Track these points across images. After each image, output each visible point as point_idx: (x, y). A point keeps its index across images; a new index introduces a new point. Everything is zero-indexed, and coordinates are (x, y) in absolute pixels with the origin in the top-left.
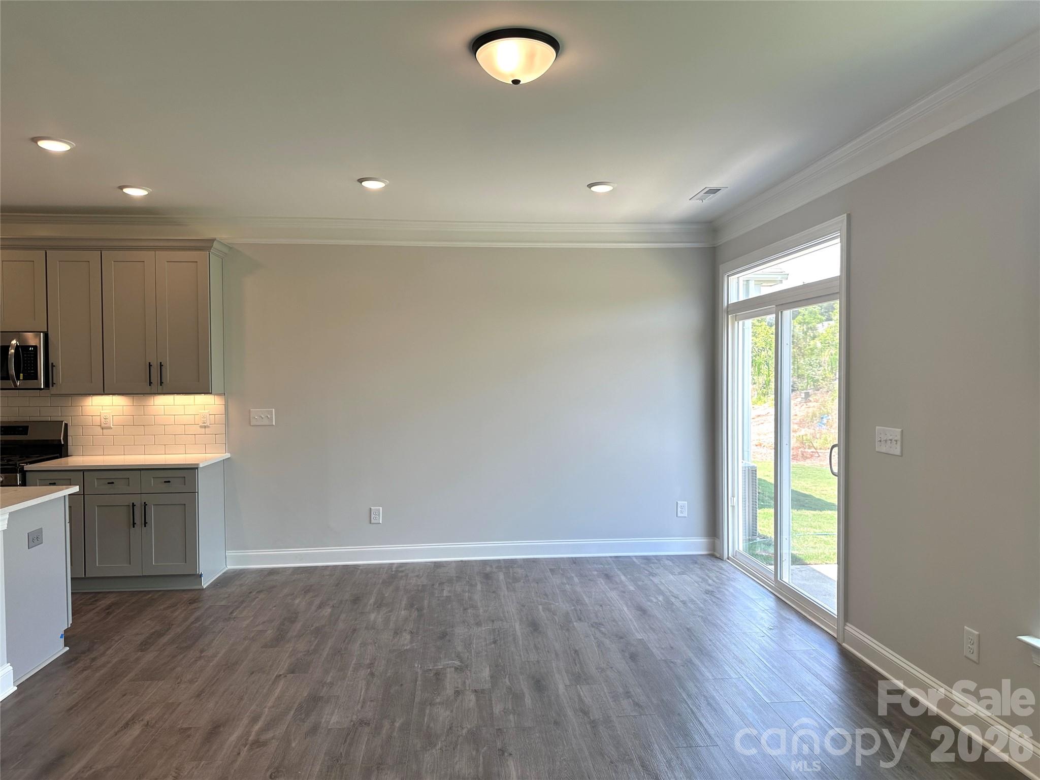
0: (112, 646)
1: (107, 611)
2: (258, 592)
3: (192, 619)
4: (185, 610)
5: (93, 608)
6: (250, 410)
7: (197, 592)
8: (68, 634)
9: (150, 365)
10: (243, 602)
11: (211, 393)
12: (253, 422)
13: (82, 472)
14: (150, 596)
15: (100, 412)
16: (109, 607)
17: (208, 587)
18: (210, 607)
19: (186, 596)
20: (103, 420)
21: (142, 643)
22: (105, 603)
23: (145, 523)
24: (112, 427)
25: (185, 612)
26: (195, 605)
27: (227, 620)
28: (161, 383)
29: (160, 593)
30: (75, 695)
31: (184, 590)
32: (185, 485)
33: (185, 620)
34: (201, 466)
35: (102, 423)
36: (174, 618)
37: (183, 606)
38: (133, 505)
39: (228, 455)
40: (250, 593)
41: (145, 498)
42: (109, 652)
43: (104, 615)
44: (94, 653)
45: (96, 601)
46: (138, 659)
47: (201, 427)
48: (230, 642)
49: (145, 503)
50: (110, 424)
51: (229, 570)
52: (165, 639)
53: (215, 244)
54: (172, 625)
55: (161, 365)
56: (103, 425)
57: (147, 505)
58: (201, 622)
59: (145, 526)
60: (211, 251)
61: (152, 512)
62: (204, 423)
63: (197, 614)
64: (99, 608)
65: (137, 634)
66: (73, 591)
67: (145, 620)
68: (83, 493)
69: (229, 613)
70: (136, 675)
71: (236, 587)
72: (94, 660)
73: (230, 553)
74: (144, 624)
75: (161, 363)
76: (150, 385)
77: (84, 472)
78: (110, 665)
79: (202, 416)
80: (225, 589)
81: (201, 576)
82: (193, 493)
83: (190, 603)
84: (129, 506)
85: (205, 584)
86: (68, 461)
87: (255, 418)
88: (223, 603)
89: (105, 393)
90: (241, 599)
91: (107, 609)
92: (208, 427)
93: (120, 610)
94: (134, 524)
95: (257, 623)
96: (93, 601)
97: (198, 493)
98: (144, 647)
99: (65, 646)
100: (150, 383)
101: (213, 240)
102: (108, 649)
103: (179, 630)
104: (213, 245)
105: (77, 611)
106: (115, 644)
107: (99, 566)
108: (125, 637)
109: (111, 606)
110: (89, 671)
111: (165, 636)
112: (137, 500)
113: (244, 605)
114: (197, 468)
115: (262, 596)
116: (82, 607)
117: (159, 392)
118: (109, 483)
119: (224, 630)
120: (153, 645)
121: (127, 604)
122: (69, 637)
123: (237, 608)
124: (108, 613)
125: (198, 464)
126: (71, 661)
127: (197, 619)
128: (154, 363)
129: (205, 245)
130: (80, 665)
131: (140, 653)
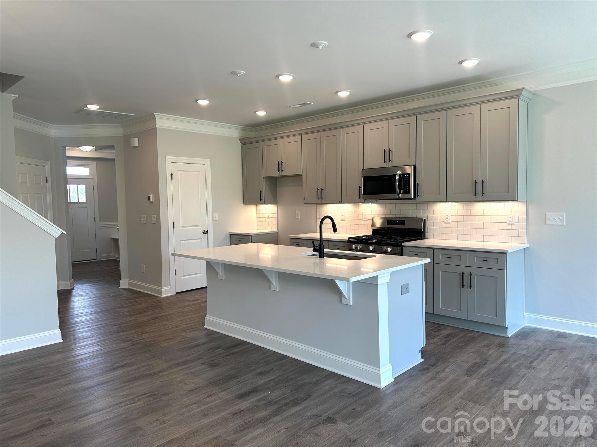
0: (448, 366)
1: (446, 339)
2: (551, 350)
3: (501, 360)
4: (496, 351)
5: (438, 334)
6: (545, 213)
7: (504, 339)
8: (424, 349)
9: (475, 182)
10: (539, 355)
11: (517, 201)
12: (548, 222)
13: (433, 249)
14: (472, 334)
15: (444, 213)
16: (447, 336)
17: (512, 337)
18: (514, 354)
19: (498, 340)
20: (445, 218)
21: (468, 370)
22: (445, 332)
23: (470, 286)
24: (451, 222)
25: (496, 353)
26: (503, 349)
27: (528, 368)
28: (483, 194)
29: (479, 334)
30: (426, 397)
31: (495, 335)
32: (497, 264)
33: (497, 359)
34: (509, 251)
35: (445, 220)
36: (489, 356)
37: (494, 347)
38: (463, 273)
39: (528, 245)
40: (545, 349)
41: (471, 270)
42: (447, 370)
43: (444, 341)
44: (438, 367)
45: (440, 330)
46: (465, 382)
47: (509, 224)
48: (533, 388)
49: (470, 273)
50: (450, 221)
51: (526, 326)
52: (483, 371)
53: (524, 92)
54: (488, 361)
55: (483, 182)
56: (445, 221)
57: (471, 274)
58: (508, 364)
59: (470, 288)
60: (521, 97)
61: (475, 279)
62: (511, 222)
63: (505, 357)
64: (441, 336)
65: (465, 362)
66: (427, 320)
67: (469, 352)
68: (433, 262)
69: (529, 363)
70: (464, 395)
71: (532, 342)
72: (438, 373)
73: (527, 315)
74: (469, 355)
75: (482, 180)
76: (475, 195)
77: (434, 249)
78: (447, 380)
79: (510, 217)
80: (525, 341)
81: (507, 328)
82: (503, 269)
83: (499, 346)
84: (460, 273)
85: (510, 334)
86: (425, 242)
87: (549, 219)
88: (524, 352)
89: (447, 201)
90: (538, 353)
91: (446, 338)
92: (514, 225)
93: (454, 340)
94: (463, 286)
95: (553, 378)
96: (438, 330)
97: (506, 270)
98: (469, 373)
99: (422, 358)
100: (475, 194)
101: (522, 90)
102: (447, 367)
103: (493, 366)
104: (521, 94)
105: (428, 335)
106: (451, 365)
107: (441, 308)
108: (457, 362)
109: (449, 336)
110: (434, 381)
111: (483, 369)
112: (466, 271)
113: (541, 358)
114: (507, 253)
115: (554, 354)
116: (432, 332)
117: (481, 200)
118: (448, 258)
119: (526, 376)
120: (475, 373)
121: (458, 337)
122: (424, 353)
123: (536, 359)
124: (447, 340)
125: (507, 250)
126: (425, 370)
127: (505, 361)
128: (478, 181)
129: (516, 94)
130: (430, 374)
131: (467, 377)
